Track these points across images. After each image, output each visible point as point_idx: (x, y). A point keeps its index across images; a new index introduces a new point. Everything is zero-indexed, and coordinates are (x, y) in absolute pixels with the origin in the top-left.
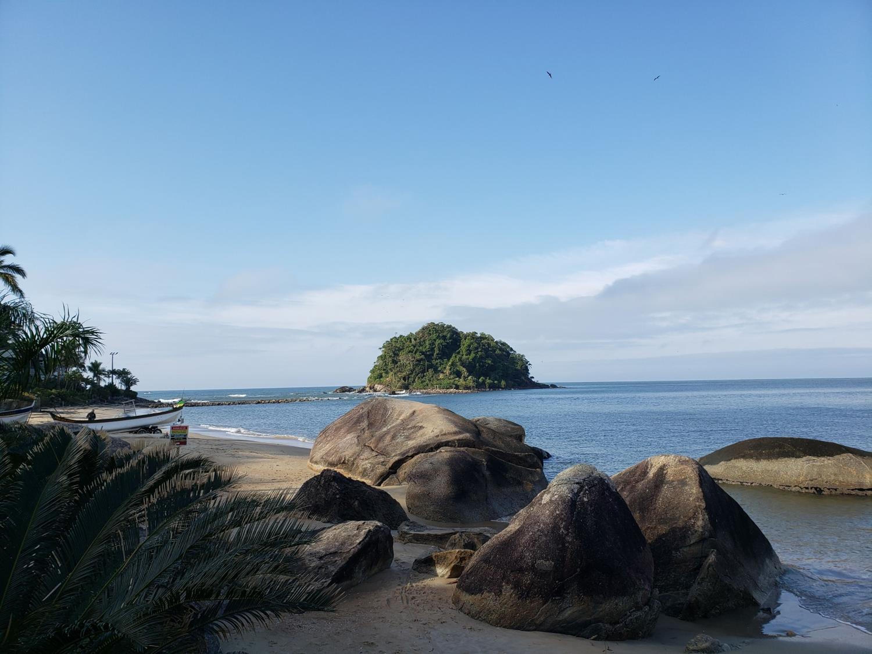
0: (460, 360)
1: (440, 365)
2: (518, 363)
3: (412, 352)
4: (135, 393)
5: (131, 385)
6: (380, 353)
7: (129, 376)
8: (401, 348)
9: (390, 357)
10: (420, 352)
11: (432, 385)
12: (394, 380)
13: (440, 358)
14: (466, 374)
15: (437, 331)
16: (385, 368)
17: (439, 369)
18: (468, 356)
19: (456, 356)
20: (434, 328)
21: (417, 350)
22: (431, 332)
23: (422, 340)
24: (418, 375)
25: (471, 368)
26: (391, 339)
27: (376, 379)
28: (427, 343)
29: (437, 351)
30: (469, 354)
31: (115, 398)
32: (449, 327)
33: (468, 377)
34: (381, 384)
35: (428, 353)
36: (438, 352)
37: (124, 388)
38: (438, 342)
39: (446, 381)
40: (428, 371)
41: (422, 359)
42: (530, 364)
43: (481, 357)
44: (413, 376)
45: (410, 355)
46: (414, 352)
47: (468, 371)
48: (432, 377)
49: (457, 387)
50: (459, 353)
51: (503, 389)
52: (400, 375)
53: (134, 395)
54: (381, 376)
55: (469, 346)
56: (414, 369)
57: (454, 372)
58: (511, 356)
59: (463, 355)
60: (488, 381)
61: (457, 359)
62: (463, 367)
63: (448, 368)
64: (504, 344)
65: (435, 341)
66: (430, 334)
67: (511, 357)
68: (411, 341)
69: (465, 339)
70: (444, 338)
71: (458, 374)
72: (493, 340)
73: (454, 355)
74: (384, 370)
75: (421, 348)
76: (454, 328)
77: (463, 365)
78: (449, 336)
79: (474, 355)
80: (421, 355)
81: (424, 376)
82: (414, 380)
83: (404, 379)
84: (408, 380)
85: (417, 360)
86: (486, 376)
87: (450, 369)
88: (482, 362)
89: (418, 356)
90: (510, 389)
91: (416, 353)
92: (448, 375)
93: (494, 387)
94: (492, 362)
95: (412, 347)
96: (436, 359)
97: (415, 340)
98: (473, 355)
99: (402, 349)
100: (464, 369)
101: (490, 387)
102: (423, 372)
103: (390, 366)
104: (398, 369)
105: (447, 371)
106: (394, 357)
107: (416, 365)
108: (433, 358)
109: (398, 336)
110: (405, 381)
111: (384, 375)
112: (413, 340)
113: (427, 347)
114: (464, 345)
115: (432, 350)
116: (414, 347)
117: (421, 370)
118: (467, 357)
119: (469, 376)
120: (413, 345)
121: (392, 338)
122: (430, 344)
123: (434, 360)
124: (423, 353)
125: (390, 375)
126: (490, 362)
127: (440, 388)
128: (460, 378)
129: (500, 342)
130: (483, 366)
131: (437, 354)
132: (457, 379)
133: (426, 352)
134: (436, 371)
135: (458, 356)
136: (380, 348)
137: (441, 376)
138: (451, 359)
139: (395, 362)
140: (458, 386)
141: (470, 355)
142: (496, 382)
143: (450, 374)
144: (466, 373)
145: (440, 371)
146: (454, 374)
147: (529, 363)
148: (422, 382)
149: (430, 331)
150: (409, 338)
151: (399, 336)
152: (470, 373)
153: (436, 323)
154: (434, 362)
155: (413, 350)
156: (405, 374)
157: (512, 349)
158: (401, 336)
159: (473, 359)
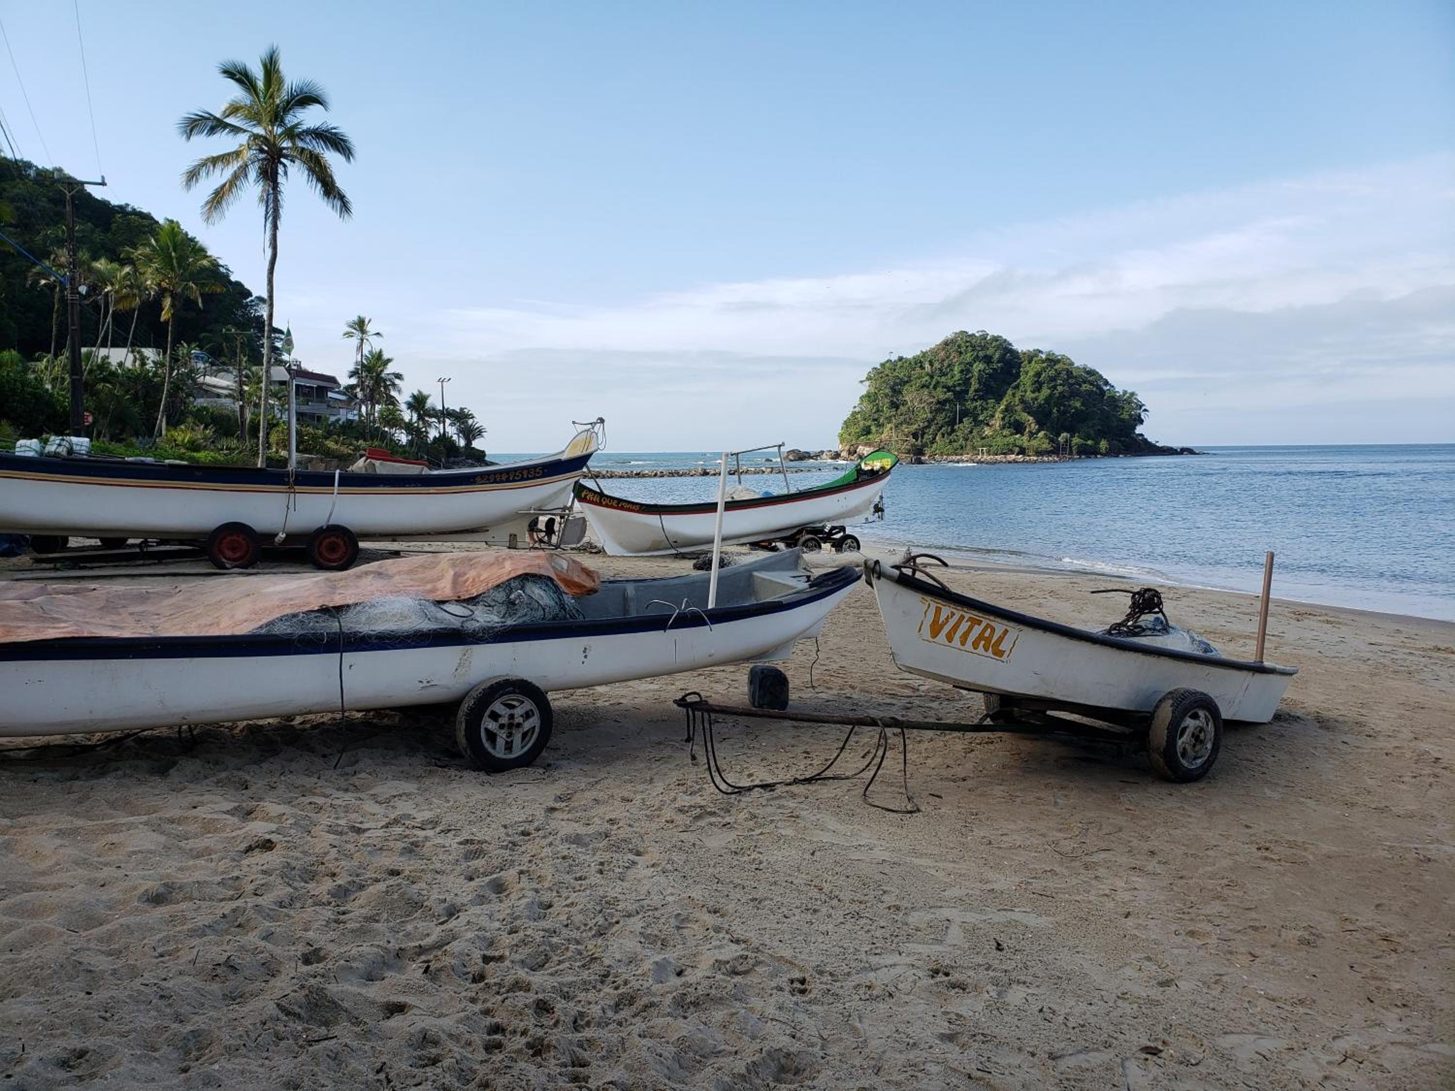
0: (1022, 401)
1: (982, 410)
2: (1123, 408)
3: (928, 387)
4: (482, 454)
5: (474, 438)
6: (864, 390)
7: (470, 421)
8: (906, 379)
9: (886, 395)
10: (943, 387)
11: (974, 448)
12: (894, 438)
13: (981, 398)
14: (1034, 427)
15: (974, 348)
16: (876, 416)
17: (981, 418)
18: (1037, 394)
19: (1014, 395)
20: (967, 342)
21: (938, 382)
22: (962, 350)
23: (946, 364)
24: (940, 428)
25: (1042, 416)
26: (883, 365)
27: (859, 437)
28: (957, 369)
29: (974, 385)
30: (1038, 390)
31: (452, 459)
32: (996, 339)
33: (1037, 433)
34: (870, 446)
35: (958, 389)
36: (977, 386)
37: (462, 443)
38: (978, 367)
39: (1000, 441)
40: (961, 421)
41: (946, 401)
42: (1145, 410)
43: (1062, 395)
44: (931, 430)
45: (926, 391)
46: (931, 387)
47: (1038, 422)
48: (971, 432)
49: (1022, 451)
50: (1017, 387)
51: (1104, 455)
52: (905, 429)
53: (479, 457)
54: (867, 431)
55: (1038, 374)
56: (934, 419)
57: (1010, 424)
58: (1107, 394)
59: (1026, 391)
60: (1076, 440)
61: (1017, 399)
62: (1029, 413)
63: (998, 415)
64: (1092, 373)
65: (972, 366)
66: (961, 353)
67: (1109, 397)
68: (922, 368)
69: (1030, 362)
70: (988, 359)
71: (1018, 428)
72: (1072, 364)
73: (1010, 392)
74: (874, 420)
75: (943, 379)
76: (1005, 341)
77: (1028, 409)
78: (997, 356)
79: (1049, 391)
80: (945, 393)
81: (953, 431)
82: (934, 439)
83: (915, 435)
84: (922, 438)
85: (939, 402)
86: (1072, 431)
87: (1003, 419)
88: (1064, 406)
89: (941, 394)
90: (1118, 456)
91: (935, 388)
92: (998, 428)
93: (1088, 452)
94: (1083, 404)
95: (927, 378)
96: (973, 400)
97: (931, 364)
98: (1045, 392)
99: (907, 382)
100: (1031, 418)
101: (1080, 453)
102: (952, 423)
103: (887, 412)
104: (902, 418)
105: (997, 423)
106: (892, 396)
107: (937, 411)
108: (967, 397)
109: (894, 358)
110: (917, 440)
111: (873, 429)
112: (927, 365)
113: (956, 378)
114: (1027, 373)
115: (967, 382)
116: (932, 377)
117: (947, 420)
118: (1034, 395)
119: (1039, 431)
120: (928, 374)
121: (883, 361)
122: (962, 371)
123: (969, 402)
124: (949, 389)
125: (885, 430)
126: (1078, 404)
127: (989, 453)
128: (1023, 435)
129: (1084, 369)
130: (1064, 413)
131: (976, 391)
132: (1018, 436)
133: (954, 386)
134: (977, 423)
135: (1019, 394)
136: (862, 382)
137: (987, 431)
138: (1005, 399)
139: (895, 406)
140: (1025, 449)
141: (1039, 392)
142: (1090, 442)
143: (1003, 427)
144: (1033, 425)
145: (982, 421)
146: (1009, 428)
147: (1143, 408)
148: (951, 442)
149: (959, 346)
150: (918, 362)
151: (896, 358)
152: (1041, 426)
153: (970, 333)
154: (970, 405)
155: (930, 384)
156: (916, 426)
157: (1106, 383)
158: (901, 359)
159: (1048, 400)
